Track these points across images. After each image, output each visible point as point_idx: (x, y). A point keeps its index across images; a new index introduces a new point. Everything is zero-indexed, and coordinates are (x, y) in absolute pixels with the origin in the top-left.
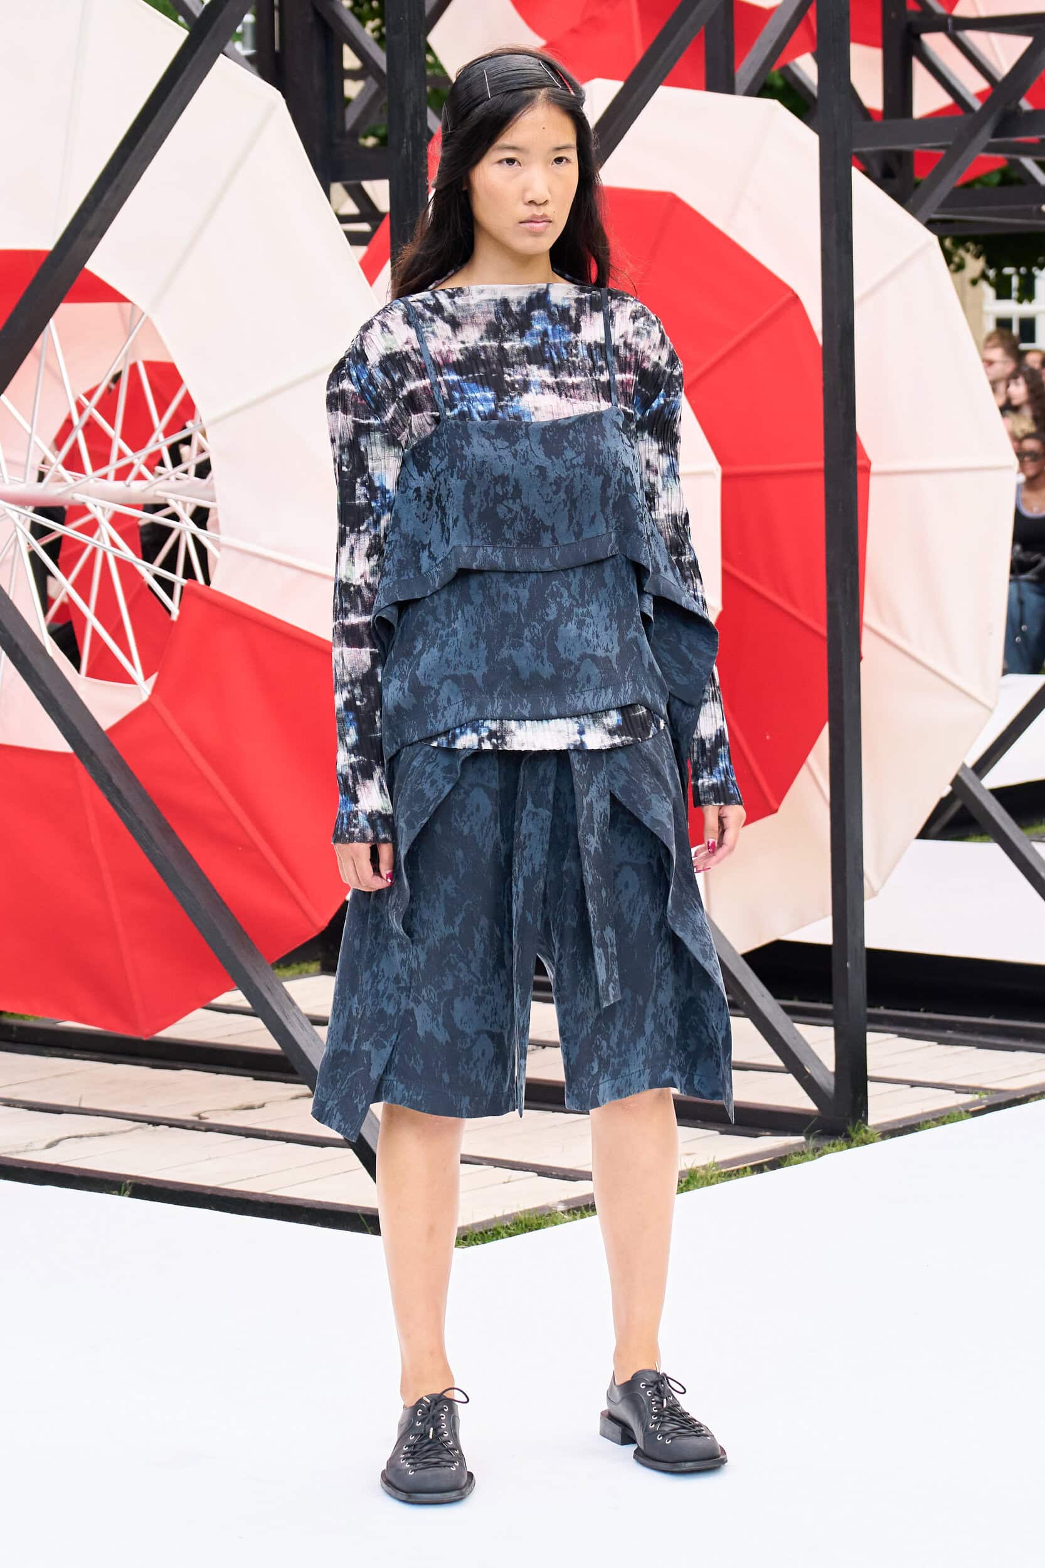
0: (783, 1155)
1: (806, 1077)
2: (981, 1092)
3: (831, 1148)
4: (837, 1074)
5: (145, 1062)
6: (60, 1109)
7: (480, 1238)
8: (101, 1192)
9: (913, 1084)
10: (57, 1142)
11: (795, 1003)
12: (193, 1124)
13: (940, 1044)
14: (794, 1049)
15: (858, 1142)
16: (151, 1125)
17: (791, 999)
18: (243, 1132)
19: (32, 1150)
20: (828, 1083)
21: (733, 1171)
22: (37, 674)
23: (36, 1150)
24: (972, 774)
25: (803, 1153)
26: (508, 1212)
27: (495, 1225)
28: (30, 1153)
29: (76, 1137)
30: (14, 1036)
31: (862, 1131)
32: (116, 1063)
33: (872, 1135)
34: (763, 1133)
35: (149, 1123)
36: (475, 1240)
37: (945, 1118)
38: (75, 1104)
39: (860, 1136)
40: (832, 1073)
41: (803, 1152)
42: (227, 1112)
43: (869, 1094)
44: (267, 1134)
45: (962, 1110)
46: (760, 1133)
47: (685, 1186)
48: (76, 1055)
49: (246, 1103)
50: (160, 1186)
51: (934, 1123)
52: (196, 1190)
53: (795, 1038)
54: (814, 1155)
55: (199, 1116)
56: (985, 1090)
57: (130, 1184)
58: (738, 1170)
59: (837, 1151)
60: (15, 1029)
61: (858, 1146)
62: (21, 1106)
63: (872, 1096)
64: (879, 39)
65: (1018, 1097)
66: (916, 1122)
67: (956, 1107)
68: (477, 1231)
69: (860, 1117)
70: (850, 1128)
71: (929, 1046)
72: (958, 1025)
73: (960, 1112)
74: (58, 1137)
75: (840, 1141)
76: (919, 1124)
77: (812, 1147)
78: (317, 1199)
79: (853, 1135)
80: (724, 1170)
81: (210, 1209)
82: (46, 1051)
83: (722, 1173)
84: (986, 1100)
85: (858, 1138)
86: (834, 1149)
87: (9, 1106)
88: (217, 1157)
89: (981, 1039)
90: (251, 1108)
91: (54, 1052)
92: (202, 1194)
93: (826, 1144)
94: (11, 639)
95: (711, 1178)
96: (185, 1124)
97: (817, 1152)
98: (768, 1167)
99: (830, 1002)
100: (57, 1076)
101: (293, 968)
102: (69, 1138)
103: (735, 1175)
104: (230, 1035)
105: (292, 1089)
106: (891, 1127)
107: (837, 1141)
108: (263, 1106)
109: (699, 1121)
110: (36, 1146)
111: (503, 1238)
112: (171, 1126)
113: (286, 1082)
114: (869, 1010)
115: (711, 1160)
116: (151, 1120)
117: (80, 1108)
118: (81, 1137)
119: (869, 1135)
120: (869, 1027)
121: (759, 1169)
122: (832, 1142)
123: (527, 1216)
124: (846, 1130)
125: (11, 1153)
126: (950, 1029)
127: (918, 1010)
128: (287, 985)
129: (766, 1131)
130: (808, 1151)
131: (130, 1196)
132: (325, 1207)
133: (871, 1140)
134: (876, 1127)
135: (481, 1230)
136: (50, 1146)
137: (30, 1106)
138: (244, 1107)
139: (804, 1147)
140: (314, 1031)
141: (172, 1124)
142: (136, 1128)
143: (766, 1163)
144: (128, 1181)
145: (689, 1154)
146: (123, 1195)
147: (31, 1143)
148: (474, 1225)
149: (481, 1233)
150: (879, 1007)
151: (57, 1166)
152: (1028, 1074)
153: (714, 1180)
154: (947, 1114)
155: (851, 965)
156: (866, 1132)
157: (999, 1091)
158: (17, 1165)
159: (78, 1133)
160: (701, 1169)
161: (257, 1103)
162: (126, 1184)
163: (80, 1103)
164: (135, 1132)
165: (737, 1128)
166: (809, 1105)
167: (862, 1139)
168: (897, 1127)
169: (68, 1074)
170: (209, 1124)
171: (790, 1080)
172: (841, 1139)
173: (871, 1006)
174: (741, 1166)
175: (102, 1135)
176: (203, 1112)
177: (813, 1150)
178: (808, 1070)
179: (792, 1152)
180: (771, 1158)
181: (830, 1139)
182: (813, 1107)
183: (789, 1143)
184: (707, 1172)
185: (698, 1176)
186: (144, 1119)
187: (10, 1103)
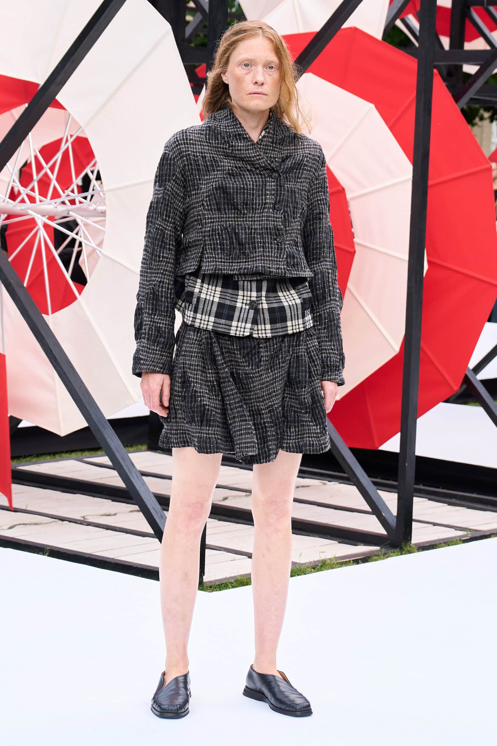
0: (369, 555)
1: (382, 518)
2: (468, 530)
3: (392, 554)
4: (398, 517)
5: (59, 489)
6: (17, 510)
7: (219, 588)
8: (34, 552)
9: (435, 524)
10: (14, 526)
11: (379, 480)
12: (81, 522)
13: (449, 505)
14: (377, 504)
15: (406, 551)
17: (377, 478)
18: (105, 527)
21: (344, 562)
23: (3, 530)
24: (472, 373)
25: (379, 555)
26: (232, 575)
27: (226, 581)
28: (1, 531)
29: (23, 524)
31: (408, 546)
32: (46, 489)
33: (413, 548)
34: (359, 544)
35: (60, 520)
36: (215, 588)
38: (24, 508)
40: (395, 516)
42: (97, 517)
44: (117, 529)
45: (458, 539)
47: (320, 568)
48: (26, 483)
49: (107, 513)
50: (64, 551)
51: (443, 545)
52: (81, 554)
53: (378, 498)
54: (384, 556)
55: (84, 517)
56: (470, 530)
57: (49, 549)
58: (346, 562)
59: (396, 556)
61: (405, 554)
63: (414, 529)
65: (486, 534)
66: (435, 543)
67: (455, 537)
68: (217, 583)
69: (408, 540)
70: (403, 544)
71: (443, 506)
72: (458, 496)
73: (457, 540)
74: (14, 524)
77: (383, 553)
78: (140, 563)
79: (404, 548)
80: (339, 561)
83: (339, 563)
84: (470, 535)
85: (406, 549)
86: (394, 554)
88: (92, 539)
89: (469, 504)
90: (110, 515)
92: (84, 557)
94: (7, 279)
95: (333, 565)
96: (77, 521)
97: (386, 555)
98: (361, 561)
99: (396, 481)
101: (134, 447)
102: (20, 524)
103: (344, 564)
104: (101, 478)
105: (130, 507)
106: (422, 545)
107: (396, 551)
108: (115, 515)
109: (328, 536)
110: (3, 527)
111: (229, 588)
112: (70, 522)
113: (127, 503)
114: (416, 486)
115: (333, 556)
116: (61, 518)
117: (25, 510)
118: (26, 524)
119: (411, 549)
120: (415, 494)
121: (357, 562)
122: (393, 551)
123: (242, 578)
124: (401, 545)
126: (455, 498)
127: (439, 488)
128: (130, 455)
129: (361, 543)
130: (381, 555)
131: (49, 556)
132: (143, 567)
133: (413, 551)
134: (415, 544)
135: (219, 583)
136: (10, 528)
137: (1, 507)
138: (106, 515)
139: (380, 552)
140: (142, 479)
141: (71, 521)
143: (360, 559)
144: (48, 548)
145: (322, 552)
147: (1, 526)
148: (216, 581)
149: (219, 585)
150: (420, 485)
151: (13, 538)
152: (491, 523)
153: (334, 566)
154: (450, 541)
155: (408, 464)
156: (410, 547)
157: (476, 531)
159: (25, 523)
160: (328, 560)
161: (113, 513)
162: (47, 550)
163: (27, 506)
164: (52, 523)
165: (347, 541)
166: (383, 531)
167: (408, 550)
168: (425, 545)
169: (21, 493)
170: (89, 522)
171: (374, 518)
172: (398, 549)
173: (416, 484)
174: (348, 560)
175: (36, 524)
176: (86, 516)
177: (384, 554)
178: (384, 515)
179: (373, 554)
180: (363, 557)
181: (393, 549)
182: (385, 533)
183: (372, 550)
184: (331, 561)
185: (326, 563)
186: (57, 518)
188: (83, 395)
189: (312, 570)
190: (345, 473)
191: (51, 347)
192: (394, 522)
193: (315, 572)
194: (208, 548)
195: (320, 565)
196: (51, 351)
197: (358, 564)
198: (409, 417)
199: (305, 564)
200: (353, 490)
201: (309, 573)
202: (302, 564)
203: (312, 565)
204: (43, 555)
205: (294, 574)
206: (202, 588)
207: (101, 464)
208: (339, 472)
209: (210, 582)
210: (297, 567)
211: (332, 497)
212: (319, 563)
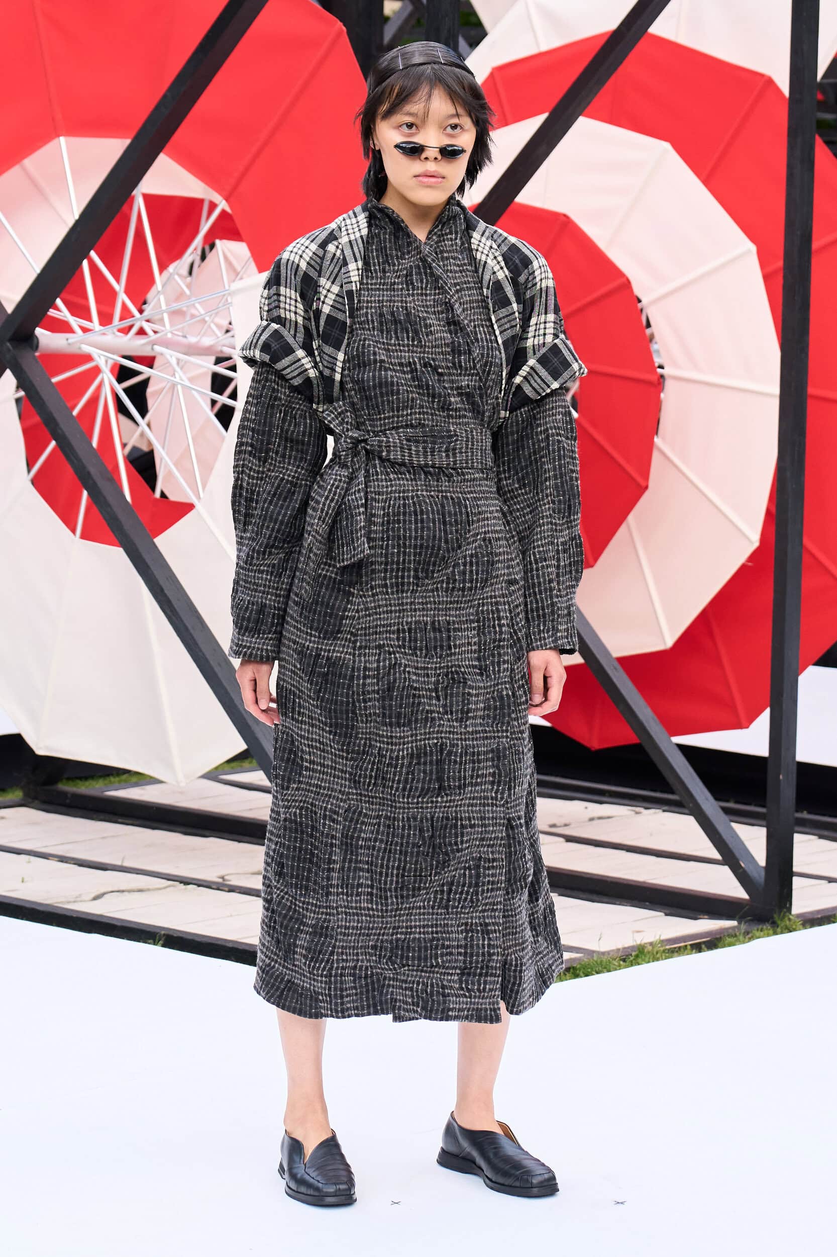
0: (718, 936)
3: (759, 933)
4: (768, 868)
5: (179, 829)
6: (105, 867)
8: (139, 940)
9: (830, 880)
10: (103, 894)
11: (731, 805)
12: (218, 885)
14: (731, 846)
15: (782, 928)
16: (182, 884)
17: (727, 801)
19: (81, 901)
20: (759, 877)
21: (675, 948)
22: (104, 498)
23: (85, 901)
25: (736, 936)
28: (80, 904)
29: (118, 891)
30: (68, 801)
31: (786, 919)
32: (154, 828)
33: (795, 922)
34: (701, 917)
35: (181, 882)
38: (119, 863)
39: (784, 923)
40: (763, 867)
41: (736, 934)
42: (247, 876)
43: (794, 888)
47: (634, 961)
48: (120, 820)
50: (190, 937)
52: (219, 943)
53: (733, 837)
54: (745, 939)
55: (223, 878)
57: (164, 935)
58: (680, 948)
59: (765, 936)
60: (69, 796)
61: (782, 933)
62: (72, 862)
63: (796, 889)
66: (832, 913)
69: (786, 908)
70: (776, 916)
74: (103, 890)
75: (767, 926)
76: (835, 915)
77: (743, 931)
79: (779, 922)
80: (668, 947)
81: (231, 961)
82: (95, 816)
83: (665, 951)
85: (782, 925)
86: (762, 934)
87: (62, 861)
88: (237, 915)
91: (102, 817)
92: (224, 946)
93: (755, 929)
94: (84, 467)
95: (657, 953)
96: (210, 885)
97: (748, 936)
98: (706, 946)
99: (764, 806)
100: (104, 838)
102: (113, 892)
103: (676, 953)
104: (251, 809)
106: (810, 917)
107: (765, 927)
109: (647, 903)
110: (84, 898)
112: (199, 886)
114: (798, 815)
115: (657, 938)
116: (182, 880)
117: (122, 866)
118: (123, 891)
119: (791, 923)
120: (797, 828)
121: (698, 948)
122: (760, 927)
124: (772, 917)
125: (61, 902)
129: (704, 915)
130: (740, 935)
131: (164, 946)
133: (794, 927)
134: (798, 916)
136: (96, 898)
137: (80, 863)
139: (737, 930)
141: (201, 884)
142: (169, 886)
143: (704, 943)
144: (163, 932)
145: (638, 932)
146: (157, 944)
147: (78, 895)
150: (802, 812)
151: (101, 916)
153: (658, 955)
155: (783, 776)
156: (790, 920)
158: (68, 914)
159: (122, 888)
160: (648, 945)
162: (160, 936)
163: (123, 861)
164: (168, 889)
165: (679, 911)
166: (741, 894)
167: (786, 926)
168: (816, 917)
169: (113, 836)
170: (231, 886)
171: (726, 871)
173: (797, 811)
174: (682, 944)
175: (140, 891)
176: (228, 875)
177: (744, 933)
178: (743, 865)
179: (726, 934)
180: (708, 939)
181: (759, 925)
182: (745, 896)
183: (723, 927)
184: (653, 948)
185: (646, 951)
186: (176, 878)
187: (63, 859)
188: (219, 665)
189: (621, 963)
190: (673, 792)
191: (162, 582)
193: (626, 967)
195: (634, 954)
196: (162, 590)
197: (700, 952)
198: (785, 695)
199: (608, 953)
200: (689, 823)
201: (616, 970)
202: (603, 953)
203: (619, 955)
204: (154, 944)
205: (589, 970)
207: (251, 784)
208: (662, 792)
210: (595, 958)
211: (651, 835)
212: (632, 951)
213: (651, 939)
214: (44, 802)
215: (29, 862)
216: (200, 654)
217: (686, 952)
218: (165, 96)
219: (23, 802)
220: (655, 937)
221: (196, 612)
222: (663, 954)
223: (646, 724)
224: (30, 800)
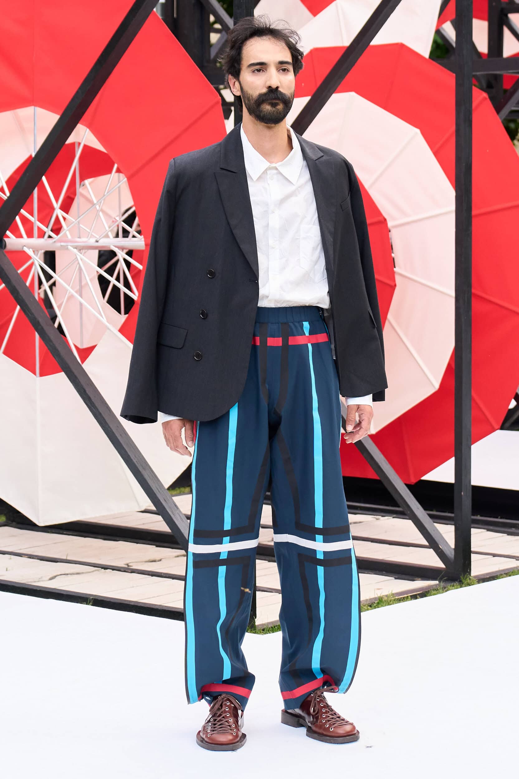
0: (427, 590)
1: (440, 550)
3: (452, 587)
4: (456, 549)
5: (100, 537)
6: (56, 560)
7: (271, 630)
8: (77, 603)
9: (494, 555)
10: (55, 577)
11: (434, 513)
12: (125, 569)
13: (508, 535)
14: (434, 536)
15: (465, 584)
16: (103, 569)
17: (432, 510)
18: (150, 574)
19: (42, 581)
21: (401, 598)
22: (48, 336)
23: (44, 581)
28: (42, 582)
29: (64, 574)
31: (468, 579)
32: (85, 537)
33: (473, 581)
34: (417, 579)
35: (102, 568)
36: (268, 631)
37: (511, 573)
38: (64, 558)
39: (467, 581)
40: (453, 549)
41: (437, 589)
42: (142, 563)
43: (472, 560)
44: (163, 574)
46: (415, 579)
47: (376, 605)
48: (65, 533)
49: (152, 558)
50: (109, 600)
51: (505, 575)
52: (126, 603)
53: (435, 531)
54: (443, 591)
55: (128, 565)
57: (92, 599)
58: (404, 598)
59: (455, 589)
61: (465, 586)
62: (36, 558)
63: (473, 561)
64: (486, 16)
66: (496, 575)
67: (516, 568)
68: (270, 626)
69: (467, 572)
70: (462, 577)
71: (503, 536)
72: (518, 526)
74: (55, 574)
75: (456, 583)
76: (497, 576)
77: (442, 587)
79: (463, 581)
80: (396, 598)
81: (133, 612)
82: (49, 531)
83: (396, 599)
85: (466, 582)
86: (453, 588)
87: (30, 558)
88: (137, 586)
90: (155, 561)
91: (54, 531)
92: (130, 605)
93: (450, 585)
94: (35, 318)
95: (390, 601)
96: (120, 569)
97: (445, 589)
98: (420, 596)
99: (453, 513)
100: (55, 543)
101: (177, 490)
102: (61, 575)
103: (402, 600)
104: (143, 524)
105: (175, 552)
106: (483, 577)
107: (455, 584)
108: (160, 560)
109: (384, 572)
110: (44, 579)
112: (113, 570)
113: (172, 548)
114: (473, 517)
115: (390, 592)
116: (103, 566)
117: (66, 560)
118: (67, 574)
119: (471, 581)
120: (472, 526)
121: (415, 597)
122: (452, 584)
124: (460, 578)
125: (31, 582)
126: (514, 528)
127: (497, 518)
128: (174, 498)
129: (418, 578)
130: (440, 589)
131: (93, 605)
133: (473, 583)
134: (475, 577)
135: (272, 626)
136: (51, 579)
137: (41, 558)
138: (151, 561)
139: (438, 586)
141: (114, 568)
142: (95, 571)
143: (418, 594)
144: (91, 598)
145: (378, 589)
146: (88, 605)
147: (42, 577)
148: (268, 623)
149: (272, 627)
150: (477, 516)
151: (54, 589)
153: (391, 603)
154: (511, 571)
155: (464, 494)
156: (470, 579)
158: (35, 588)
159: (67, 573)
160: (385, 597)
161: (158, 559)
162: (90, 599)
163: (67, 557)
164: (95, 572)
165: (404, 576)
166: (441, 565)
167: (468, 583)
168: (486, 577)
169: (61, 542)
170: (133, 569)
171: (431, 552)
172: (457, 583)
173: (473, 515)
174: (405, 596)
175: (78, 574)
176: (130, 563)
177: (443, 588)
178: (441, 547)
179: (432, 589)
180: (421, 592)
181: (451, 583)
182: (443, 566)
183: (430, 585)
184: (388, 598)
185: (383, 600)
186: (100, 566)
187: (31, 557)
188: (121, 435)
189: (369, 607)
190: (399, 506)
191: (85, 387)
192: (451, 554)
194: (259, 590)
195: (376, 602)
196: (85, 391)
197: (415, 599)
198: (463, 444)
200: (409, 524)
201: (365, 611)
203: (368, 603)
204: (87, 604)
206: (254, 631)
208: (392, 506)
209: (263, 625)
211: (386, 532)
212: (375, 600)
213: (386, 594)
214: (18, 523)
215: (10, 559)
216: (109, 429)
217: (408, 600)
218: (77, 92)
219: (6, 523)
220: (389, 592)
221: (106, 404)
222: (394, 602)
223: (380, 464)
224: (10, 522)
